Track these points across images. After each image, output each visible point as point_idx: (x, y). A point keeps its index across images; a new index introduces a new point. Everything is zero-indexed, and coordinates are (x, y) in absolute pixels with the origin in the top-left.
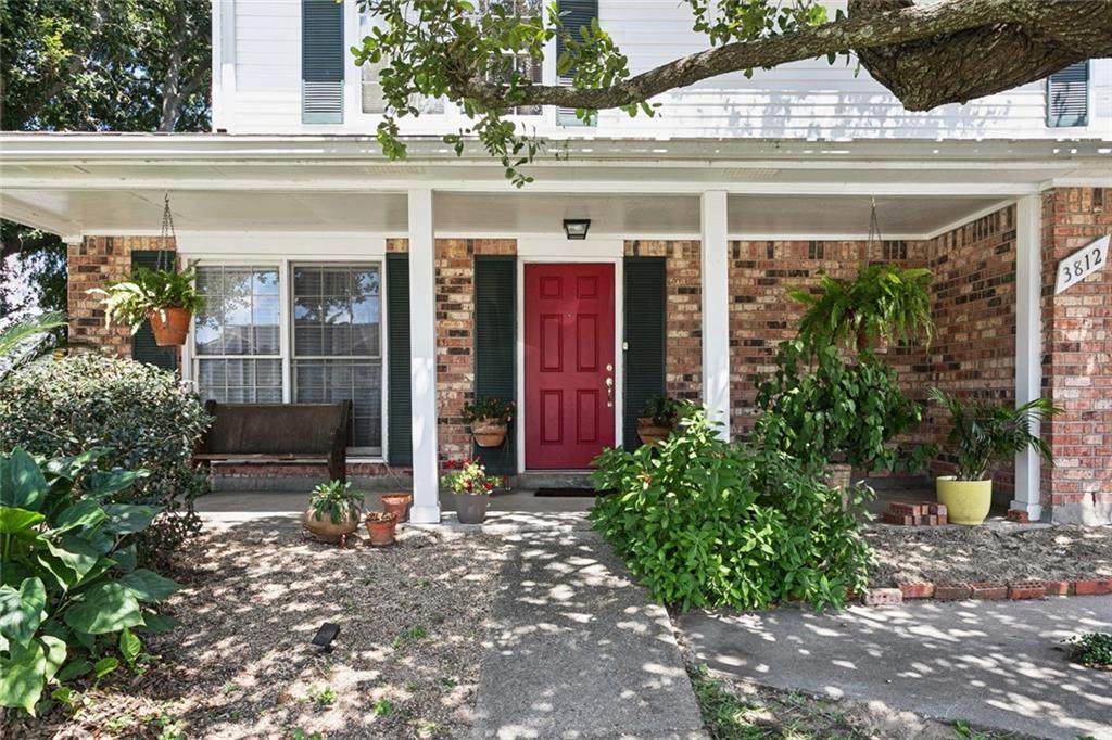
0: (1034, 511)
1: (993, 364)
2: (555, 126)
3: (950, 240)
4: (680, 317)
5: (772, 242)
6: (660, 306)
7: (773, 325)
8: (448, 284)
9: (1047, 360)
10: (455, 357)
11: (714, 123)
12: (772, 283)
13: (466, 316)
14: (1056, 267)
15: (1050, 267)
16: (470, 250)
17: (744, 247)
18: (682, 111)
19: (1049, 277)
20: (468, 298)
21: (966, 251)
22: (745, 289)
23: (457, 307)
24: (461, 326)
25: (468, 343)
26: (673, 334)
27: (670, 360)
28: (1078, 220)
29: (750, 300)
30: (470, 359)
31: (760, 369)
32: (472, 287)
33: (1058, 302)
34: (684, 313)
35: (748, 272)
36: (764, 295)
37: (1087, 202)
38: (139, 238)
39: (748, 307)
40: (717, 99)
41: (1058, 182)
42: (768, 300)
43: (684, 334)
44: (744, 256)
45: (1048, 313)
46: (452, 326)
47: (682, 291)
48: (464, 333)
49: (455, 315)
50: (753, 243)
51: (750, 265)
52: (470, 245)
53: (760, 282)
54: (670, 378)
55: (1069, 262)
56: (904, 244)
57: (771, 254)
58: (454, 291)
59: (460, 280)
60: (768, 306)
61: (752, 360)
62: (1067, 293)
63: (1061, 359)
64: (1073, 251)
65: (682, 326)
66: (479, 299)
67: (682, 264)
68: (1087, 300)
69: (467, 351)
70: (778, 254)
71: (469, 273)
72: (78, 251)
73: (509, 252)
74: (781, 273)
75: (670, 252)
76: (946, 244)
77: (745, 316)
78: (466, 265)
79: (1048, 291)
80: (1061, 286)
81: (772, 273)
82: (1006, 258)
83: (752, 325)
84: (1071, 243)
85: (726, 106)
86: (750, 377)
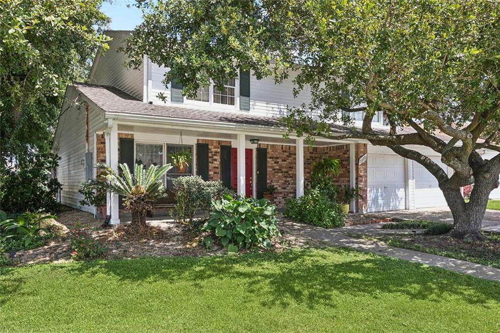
0: (355, 211)
1: (342, 179)
2: (239, 109)
3: (329, 148)
4: (270, 165)
5: (290, 146)
6: (266, 162)
7: (290, 168)
8: (213, 153)
9: (357, 179)
10: (215, 175)
11: (276, 112)
12: (290, 157)
13: (218, 163)
14: (359, 159)
15: (357, 159)
16: (219, 144)
17: (284, 147)
18: (269, 109)
19: (357, 162)
20: (219, 158)
21: (334, 152)
22: (285, 158)
23: (216, 160)
24: (217, 166)
25: (218, 170)
26: (268, 169)
27: (268, 176)
28: (362, 150)
29: (285, 161)
30: (219, 175)
31: (288, 179)
32: (219, 154)
33: (359, 167)
34: (271, 164)
35: (285, 153)
36: (288, 159)
37: (363, 146)
38: (121, 134)
39: (285, 163)
40: (277, 106)
41: (359, 142)
42: (289, 161)
43: (271, 169)
44: (284, 149)
45: (357, 169)
46: (214, 166)
47: (270, 158)
48: (217, 168)
49: (215, 162)
50: (286, 146)
51: (285, 152)
52: (219, 142)
53: (287, 156)
54: (268, 181)
55: (361, 159)
56: (317, 148)
57: (290, 149)
58: (215, 155)
59: (216, 152)
60: (289, 163)
61: (286, 177)
62: (360, 165)
63: (360, 179)
64: (361, 156)
65: (270, 167)
66: (221, 158)
67: (270, 151)
68: (363, 166)
69: (218, 173)
70: (291, 149)
71: (219, 150)
72: (101, 137)
73: (229, 145)
74: (292, 154)
75: (268, 147)
76: (327, 149)
77: (284, 165)
78: (218, 148)
79: (357, 164)
80: (360, 164)
81: (290, 154)
82: (346, 156)
83: (286, 167)
84: (361, 155)
85: (278, 108)
86: (285, 181)
